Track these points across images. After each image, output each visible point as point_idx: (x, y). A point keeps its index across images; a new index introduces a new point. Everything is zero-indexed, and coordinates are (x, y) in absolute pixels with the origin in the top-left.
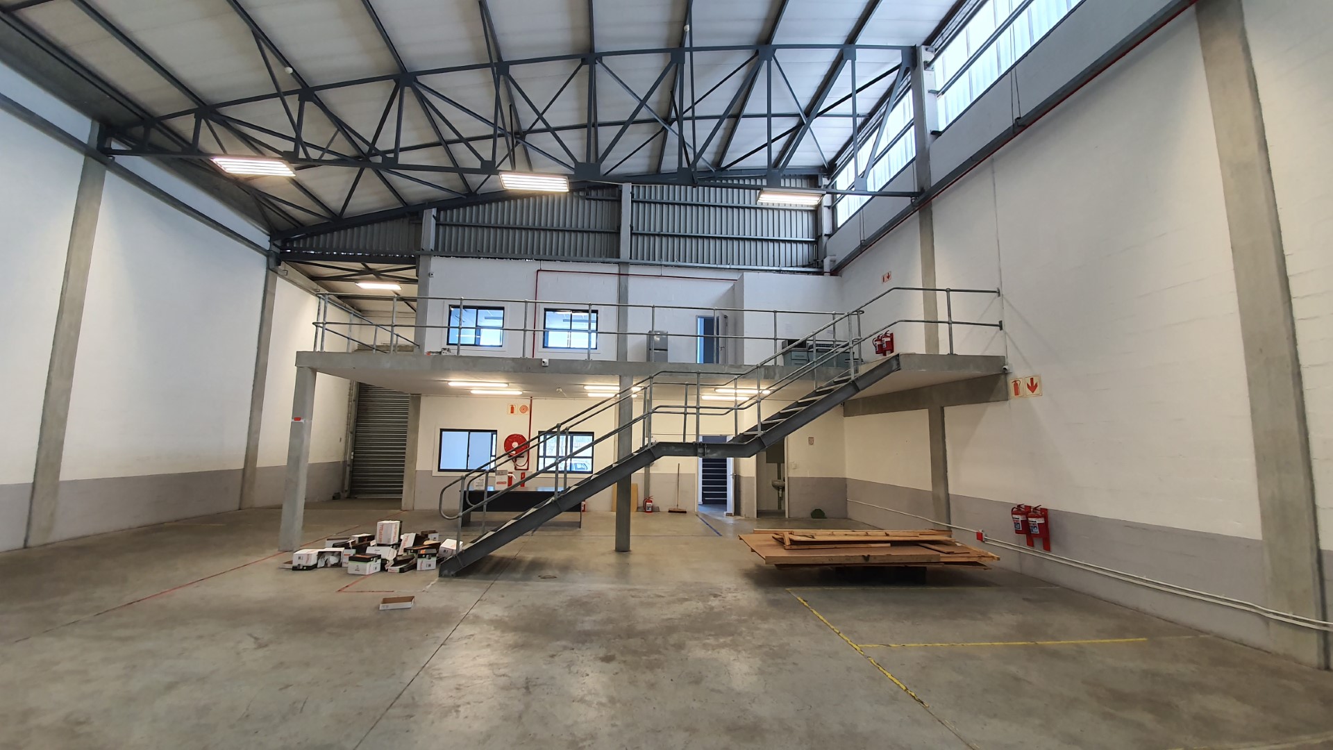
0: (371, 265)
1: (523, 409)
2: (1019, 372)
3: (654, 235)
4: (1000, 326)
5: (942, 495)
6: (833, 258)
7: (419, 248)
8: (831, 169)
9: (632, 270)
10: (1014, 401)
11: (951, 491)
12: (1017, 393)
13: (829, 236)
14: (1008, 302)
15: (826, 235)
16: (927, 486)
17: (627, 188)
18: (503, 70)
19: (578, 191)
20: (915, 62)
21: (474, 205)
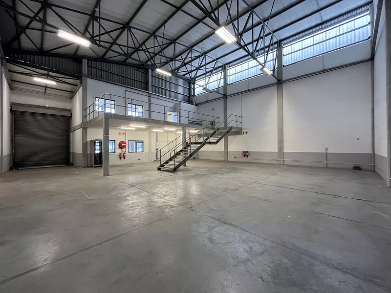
1: (123, 134)
2: (244, 130)
4: (241, 123)
5: (227, 152)
6: (196, 101)
7: (80, 73)
8: (194, 80)
10: (243, 135)
11: (228, 150)
13: (193, 96)
14: (243, 119)
16: (223, 150)
17: (150, 71)
18: (155, 37)
19: (135, 67)
20: (225, 68)
21: (101, 62)
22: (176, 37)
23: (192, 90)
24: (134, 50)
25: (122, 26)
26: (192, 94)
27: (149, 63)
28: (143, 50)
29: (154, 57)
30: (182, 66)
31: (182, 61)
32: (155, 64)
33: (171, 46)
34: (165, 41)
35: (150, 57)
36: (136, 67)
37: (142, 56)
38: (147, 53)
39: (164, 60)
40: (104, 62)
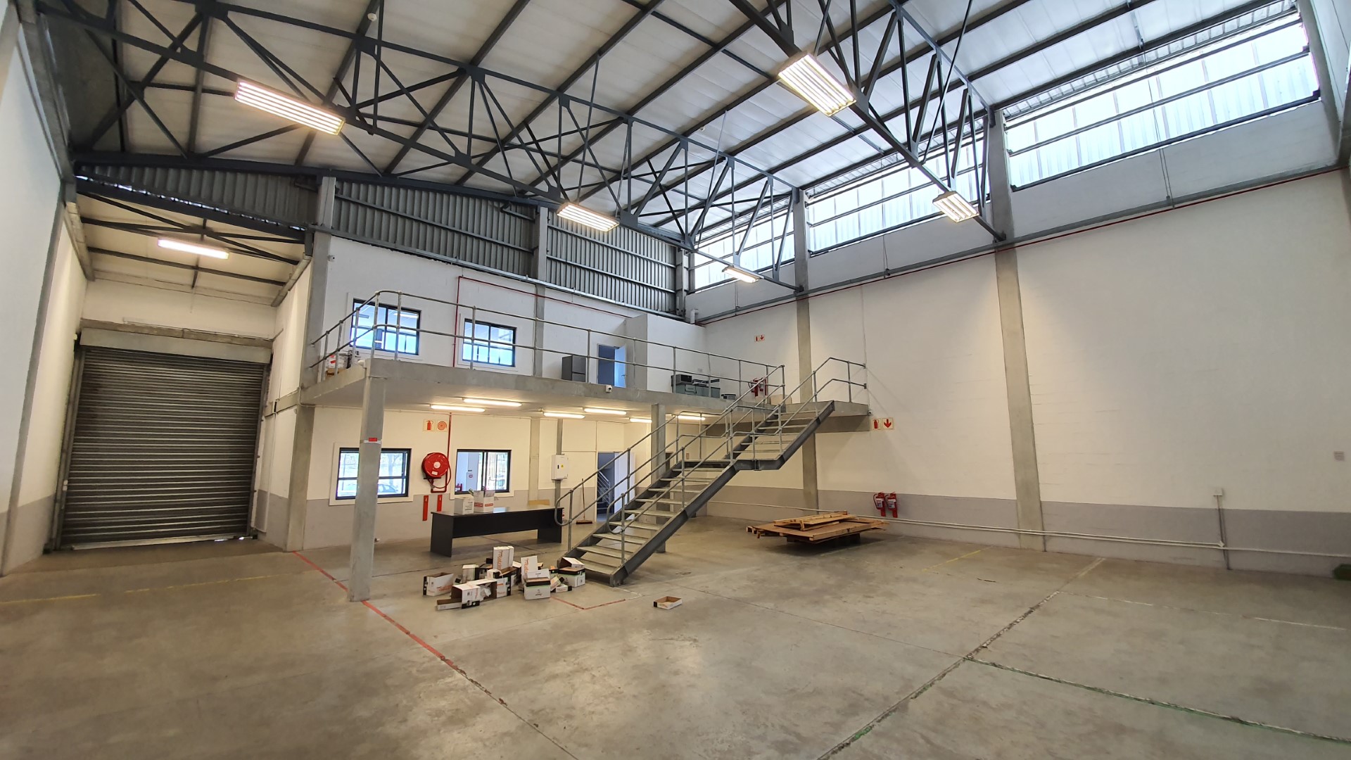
1: (441, 426)
2: (878, 415)
4: (865, 386)
5: (813, 492)
6: (697, 311)
7: (315, 222)
9: (548, 293)
10: (873, 431)
11: (819, 488)
12: (876, 427)
13: (688, 292)
14: (870, 372)
15: (685, 290)
16: (800, 485)
17: (544, 212)
18: (565, 102)
19: (493, 200)
20: (799, 199)
21: (383, 185)
22: (633, 102)
23: (685, 273)
24: (492, 146)
25: (453, 69)
26: (685, 287)
27: (543, 187)
28: (523, 146)
29: (558, 167)
30: (652, 195)
31: (651, 177)
32: (563, 191)
33: (615, 131)
34: (598, 116)
35: (544, 168)
36: (499, 201)
37: (521, 165)
38: (537, 156)
39: (592, 176)
40: (391, 186)
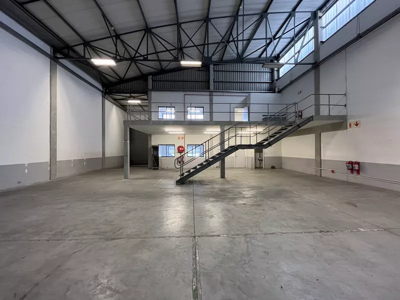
0: (132, 95)
1: (182, 138)
2: (352, 120)
3: (220, 82)
4: (345, 106)
5: (319, 160)
6: (278, 88)
7: (148, 88)
8: (278, 58)
9: (214, 94)
10: (349, 129)
11: (322, 158)
12: (350, 126)
13: (277, 80)
14: (348, 98)
15: (275, 80)
16: (313, 157)
17: (212, 66)
20: (316, 17)
